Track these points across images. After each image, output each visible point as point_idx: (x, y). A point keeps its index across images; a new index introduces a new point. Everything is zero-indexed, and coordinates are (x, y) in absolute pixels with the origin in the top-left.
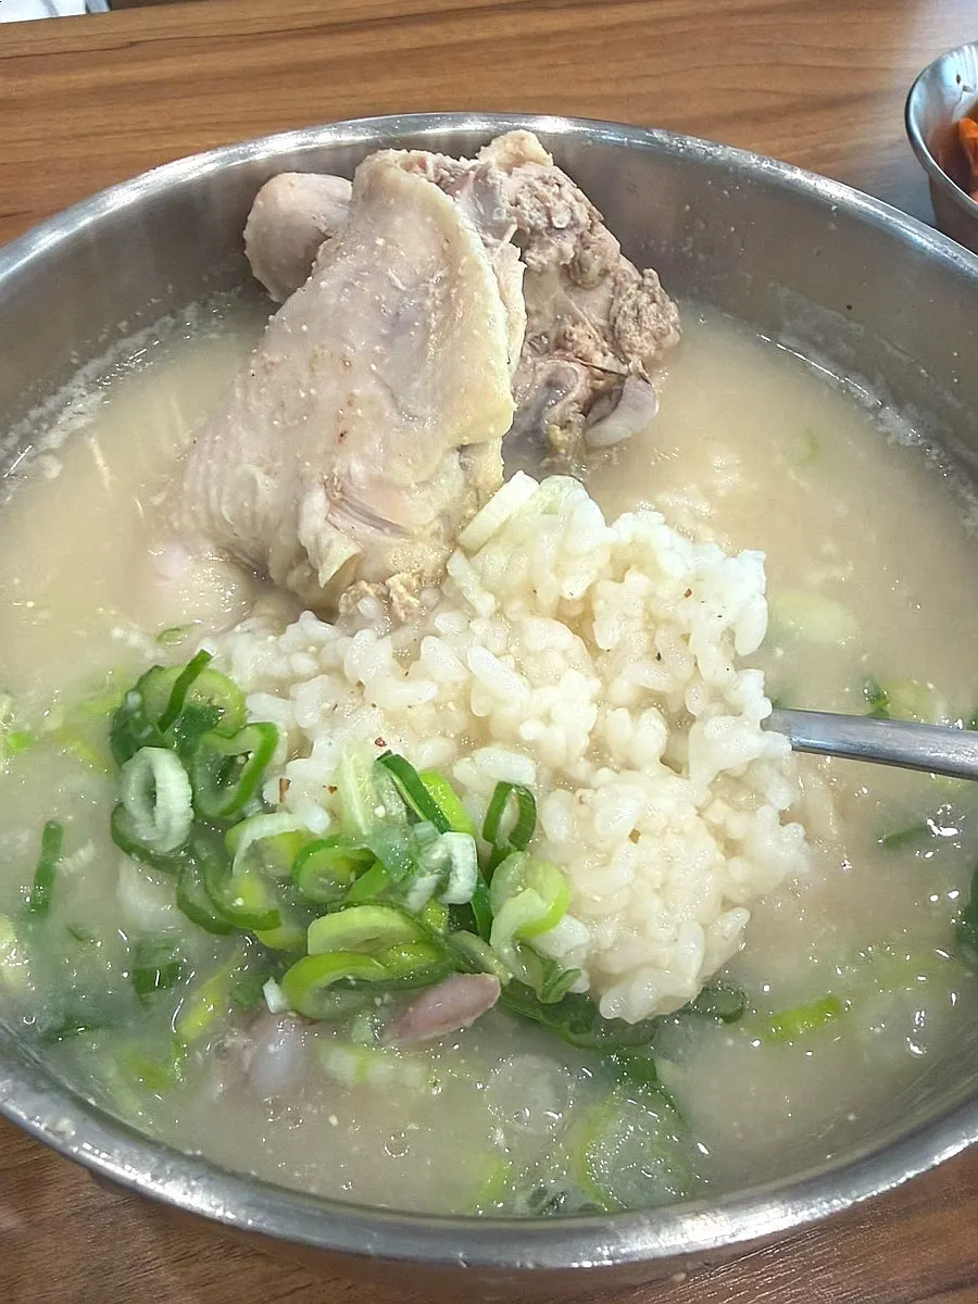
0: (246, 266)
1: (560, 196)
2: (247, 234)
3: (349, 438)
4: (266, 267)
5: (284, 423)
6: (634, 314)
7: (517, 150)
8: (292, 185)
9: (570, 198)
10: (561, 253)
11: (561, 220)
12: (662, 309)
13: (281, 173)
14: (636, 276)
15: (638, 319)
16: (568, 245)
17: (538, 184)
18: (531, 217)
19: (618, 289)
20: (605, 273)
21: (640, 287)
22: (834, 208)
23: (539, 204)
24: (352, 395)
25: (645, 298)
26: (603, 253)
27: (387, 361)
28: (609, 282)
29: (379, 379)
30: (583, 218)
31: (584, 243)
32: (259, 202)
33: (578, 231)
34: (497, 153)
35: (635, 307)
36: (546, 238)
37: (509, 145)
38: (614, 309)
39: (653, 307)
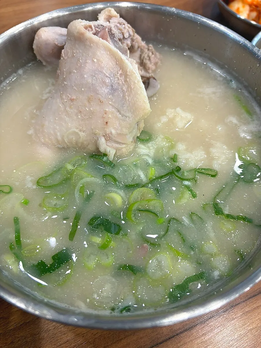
0: (34, 56)
1: (125, 28)
2: (34, 47)
3: (109, 124)
4: (41, 56)
5: (82, 117)
6: (148, 58)
7: (109, 14)
8: (45, 31)
9: (127, 28)
10: (127, 45)
11: (126, 35)
12: (155, 56)
13: (41, 28)
14: (146, 47)
15: (150, 59)
16: (129, 42)
17: (118, 25)
18: (119, 36)
19: (142, 51)
20: (139, 47)
21: (148, 50)
22: (199, 23)
23: (120, 32)
24: (105, 111)
25: (151, 54)
26: (137, 42)
27: (114, 100)
28: (139, 49)
29: (113, 106)
30: (132, 33)
31: (132, 40)
32: (36, 37)
33: (130, 38)
34: (103, 16)
35: (148, 56)
36: (123, 41)
37: (106, 13)
38: (142, 57)
39: (153, 56)
